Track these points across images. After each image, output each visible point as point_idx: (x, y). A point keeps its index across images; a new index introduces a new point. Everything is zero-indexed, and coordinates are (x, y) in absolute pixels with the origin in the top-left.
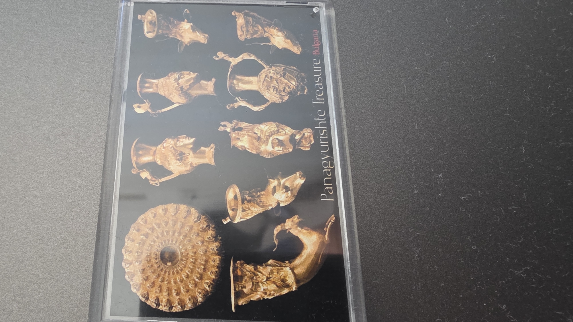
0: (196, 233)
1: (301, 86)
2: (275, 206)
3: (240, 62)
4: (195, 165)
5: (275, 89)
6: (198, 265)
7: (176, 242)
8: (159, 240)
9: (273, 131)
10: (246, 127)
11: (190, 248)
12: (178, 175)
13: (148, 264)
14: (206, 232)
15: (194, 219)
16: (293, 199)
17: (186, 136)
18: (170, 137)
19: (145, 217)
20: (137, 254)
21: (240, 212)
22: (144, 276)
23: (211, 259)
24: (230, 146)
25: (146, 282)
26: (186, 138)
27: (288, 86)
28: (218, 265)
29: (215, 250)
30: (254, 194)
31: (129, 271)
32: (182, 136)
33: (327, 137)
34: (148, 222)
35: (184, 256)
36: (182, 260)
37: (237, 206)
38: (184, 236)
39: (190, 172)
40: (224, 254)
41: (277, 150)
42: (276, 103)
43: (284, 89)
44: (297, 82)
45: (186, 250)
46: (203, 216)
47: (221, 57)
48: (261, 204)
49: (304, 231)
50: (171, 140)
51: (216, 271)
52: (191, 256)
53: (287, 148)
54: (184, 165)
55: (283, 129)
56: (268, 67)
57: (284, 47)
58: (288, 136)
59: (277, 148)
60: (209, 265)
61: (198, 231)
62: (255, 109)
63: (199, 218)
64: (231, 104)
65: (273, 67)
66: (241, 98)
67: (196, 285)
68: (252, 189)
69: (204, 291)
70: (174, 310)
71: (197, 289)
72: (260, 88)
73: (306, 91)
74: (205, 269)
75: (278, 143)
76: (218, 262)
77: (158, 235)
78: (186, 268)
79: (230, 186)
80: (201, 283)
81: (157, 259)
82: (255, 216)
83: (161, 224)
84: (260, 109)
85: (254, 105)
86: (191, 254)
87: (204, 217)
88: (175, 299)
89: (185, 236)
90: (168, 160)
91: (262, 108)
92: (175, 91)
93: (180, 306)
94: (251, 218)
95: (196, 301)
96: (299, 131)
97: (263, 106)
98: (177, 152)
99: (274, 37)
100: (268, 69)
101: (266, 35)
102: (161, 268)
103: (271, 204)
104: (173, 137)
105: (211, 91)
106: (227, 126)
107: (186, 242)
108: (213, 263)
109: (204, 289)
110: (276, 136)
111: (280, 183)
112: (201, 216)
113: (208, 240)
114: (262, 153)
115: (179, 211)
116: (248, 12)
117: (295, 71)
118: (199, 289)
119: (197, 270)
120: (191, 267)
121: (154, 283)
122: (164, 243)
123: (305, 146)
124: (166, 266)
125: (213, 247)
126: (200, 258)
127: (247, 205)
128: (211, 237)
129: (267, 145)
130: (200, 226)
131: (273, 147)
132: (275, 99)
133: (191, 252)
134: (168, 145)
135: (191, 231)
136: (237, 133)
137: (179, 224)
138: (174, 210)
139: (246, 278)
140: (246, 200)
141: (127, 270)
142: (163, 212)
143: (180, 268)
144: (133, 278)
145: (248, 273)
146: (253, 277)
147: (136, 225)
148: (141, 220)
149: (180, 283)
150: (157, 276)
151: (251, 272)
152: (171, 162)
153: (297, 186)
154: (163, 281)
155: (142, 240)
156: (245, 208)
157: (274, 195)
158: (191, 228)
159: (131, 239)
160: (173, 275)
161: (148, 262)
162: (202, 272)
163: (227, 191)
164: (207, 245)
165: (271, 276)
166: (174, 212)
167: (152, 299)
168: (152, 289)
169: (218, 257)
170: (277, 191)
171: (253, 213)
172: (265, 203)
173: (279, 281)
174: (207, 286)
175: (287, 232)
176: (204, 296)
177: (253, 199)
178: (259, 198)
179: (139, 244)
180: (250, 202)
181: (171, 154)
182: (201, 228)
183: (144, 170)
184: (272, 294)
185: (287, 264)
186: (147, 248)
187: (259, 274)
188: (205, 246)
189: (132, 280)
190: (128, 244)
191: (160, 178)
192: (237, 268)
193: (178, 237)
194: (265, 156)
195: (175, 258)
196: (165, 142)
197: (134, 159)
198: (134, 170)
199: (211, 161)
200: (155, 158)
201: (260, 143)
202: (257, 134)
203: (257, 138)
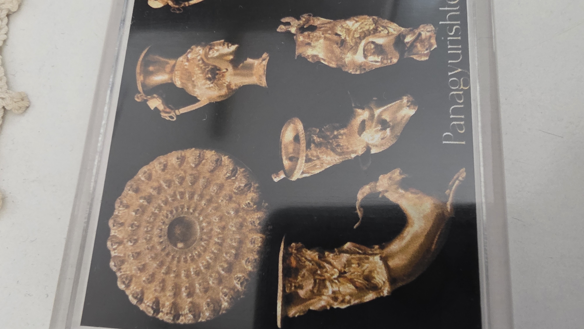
0: (228, 195)
2: (363, 152)
4: (234, 88)
6: (227, 248)
7: (194, 210)
8: (168, 205)
9: (368, 30)
10: (323, 24)
11: (215, 220)
12: (206, 103)
14: (244, 196)
15: (225, 175)
16: (394, 142)
17: (224, 41)
18: (198, 44)
19: (148, 170)
21: (302, 163)
23: (248, 239)
25: (141, 273)
26: (224, 44)
28: (259, 248)
29: (257, 225)
30: (328, 134)
31: (116, 254)
32: (218, 42)
33: (459, 38)
34: (153, 177)
35: (205, 234)
36: (201, 239)
37: (299, 154)
38: (207, 200)
39: (226, 98)
40: (270, 231)
41: (372, 61)
45: (209, 223)
46: (241, 168)
48: (338, 150)
49: (410, 195)
50: (200, 49)
51: (256, 259)
52: (216, 233)
54: (217, 88)
55: (385, 28)
59: (371, 58)
60: (244, 249)
61: (230, 193)
63: (234, 172)
67: (220, 280)
68: (326, 126)
69: (232, 291)
70: (182, 320)
71: (221, 288)
74: (236, 256)
75: (374, 50)
76: (260, 245)
77: (167, 199)
78: (207, 253)
79: (289, 121)
80: (230, 278)
81: (163, 238)
82: (326, 170)
83: (174, 181)
86: (217, 230)
87: (242, 170)
88: (185, 303)
89: (210, 201)
90: (193, 79)
93: (192, 315)
94: (320, 173)
95: (219, 308)
98: (208, 68)
102: (168, 251)
103: (355, 149)
104: (203, 43)
106: (292, 24)
107: (211, 211)
108: (250, 246)
109: (233, 288)
110: (371, 39)
111: (372, 115)
112: (238, 168)
113: (246, 207)
114: (347, 66)
115: (203, 161)
118: (225, 287)
119: (224, 257)
120: (216, 251)
121: (153, 275)
122: (175, 212)
124: (174, 248)
125: (252, 220)
126: (230, 237)
127: (316, 150)
128: (251, 203)
129: (355, 52)
130: (235, 185)
131: (365, 56)
133: (217, 227)
134: (194, 56)
135: (220, 192)
136: (306, 35)
137: (201, 181)
138: (195, 159)
139: (304, 271)
140: (314, 142)
141: (113, 254)
142: (177, 162)
143: (197, 252)
144: (122, 267)
145: (307, 263)
146: (317, 270)
147: (135, 183)
148: (143, 174)
149: (196, 277)
150: (160, 264)
151: (313, 262)
152: (197, 83)
153: (401, 119)
154: (167, 273)
155: (141, 206)
156: (312, 155)
157: (362, 136)
158: (220, 187)
159: (124, 205)
160: (185, 264)
161: (147, 242)
162: (232, 259)
163: (283, 128)
164: (243, 216)
165: (346, 270)
166: (196, 161)
167: (147, 302)
168: (149, 285)
169: (261, 235)
170: (367, 128)
171: (324, 164)
172: (345, 147)
173: (361, 278)
174: (238, 284)
175: (380, 196)
176: (232, 300)
177: (326, 142)
178: (337, 140)
179: (136, 212)
180: (321, 147)
181: (199, 70)
182: (237, 188)
183: (155, 95)
184: (346, 301)
185: (376, 250)
186: (148, 219)
187: (327, 265)
188: (241, 217)
189: (119, 269)
190: (119, 213)
191: (178, 109)
192: (291, 254)
193: (198, 203)
195: (191, 236)
196: (190, 52)
197: (140, 79)
198: (139, 95)
199: (261, 80)
200: (173, 77)
201: (345, 50)
202: (339, 35)
203: (340, 42)
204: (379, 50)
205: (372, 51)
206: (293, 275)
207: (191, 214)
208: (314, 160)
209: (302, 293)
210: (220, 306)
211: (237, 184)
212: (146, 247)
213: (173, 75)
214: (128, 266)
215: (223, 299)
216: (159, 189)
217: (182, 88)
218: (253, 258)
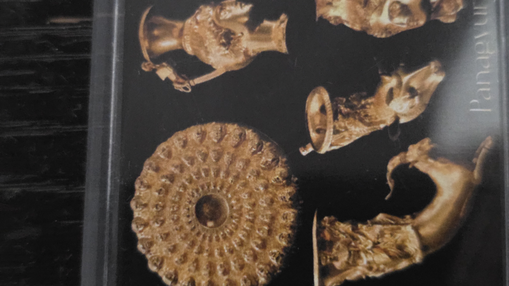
0: (255, 171)
2: (391, 122)
4: (251, 54)
6: (259, 225)
7: (221, 188)
8: (193, 183)
11: (244, 196)
12: (223, 73)
13: (175, 224)
14: (272, 172)
15: (250, 149)
16: (422, 111)
19: (167, 147)
21: (330, 135)
22: (170, 245)
23: (280, 215)
24: (315, 18)
25: (173, 254)
26: (236, 4)
28: (292, 224)
29: (288, 200)
30: (355, 103)
34: (173, 155)
35: (235, 211)
36: (232, 217)
37: (326, 125)
38: (234, 176)
39: (245, 66)
40: (302, 205)
41: (398, 24)
45: (238, 200)
46: (267, 142)
48: (367, 121)
49: (439, 165)
51: (289, 234)
52: (246, 210)
53: (416, 19)
54: (233, 55)
60: (277, 225)
61: (257, 168)
63: (260, 147)
67: (255, 257)
68: (353, 95)
69: (268, 267)
71: (256, 264)
74: (270, 232)
75: (400, 11)
76: (292, 220)
77: (191, 177)
78: (240, 230)
79: (313, 90)
80: (265, 254)
81: (191, 217)
83: (196, 158)
86: (247, 207)
87: (269, 144)
89: (237, 178)
90: (206, 45)
94: (349, 145)
95: (256, 284)
98: (221, 31)
102: (198, 231)
103: (384, 119)
107: (238, 188)
108: (282, 221)
109: (269, 264)
111: (400, 83)
112: (264, 142)
113: (275, 183)
114: (371, 29)
115: (226, 136)
118: (261, 263)
119: (256, 233)
120: (248, 228)
121: (185, 256)
122: (201, 190)
123: (447, 14)
124: (205, 227)
125: (283, 195)
126: (262, 214)
127: (343, 121)
128: (280, 178)
129: (380, 14)
130: (262, 160)
131: (391, 18)
133: (247, 204)
134: (204, 18)
135: (247, 168)
137: (226, 158)
138: (217, 134)
139: (338, 244)
140: (341, 112)
141: (140, 236)
142: (198, 137)
143: (228, 230)
144: (152, 249)
145: (341, 236)
146: (351, 242)
147: (154, 161)
148: (161, 151)
149: (230, 255)
150: (191, 244)
151: (347, 235)
153: (430, 86)
154: (200, 252)
155: (164, 185)
156: (340, 127)
157: (390, 105)
158: (246, 163)
159: (145, 185)
160: (217, 243)
161: (175, 222)
162: (265, 235)
163: (308, 98)
164: (273, 191)
165: (380, 240)
166: (217, 136)
167: (183, 282)
168: (182, 266)
169: (292, 210)
170: (395, 96)
171: (353, 136)
172: (373, 117)
173: (394, 247)
174: (273, 259)
175: (410, 167)
176: (269, 275)
177: (353, 112)
178: (364, 110)
179: (160, 192)
180: (348, 118)
182: (264, 163)
183: (164, 64)
184: (381, 269)
185: (407, 219)
186: (173, 199)
187: (360, 237)
188: (271, 193)
189: (149, 251)
190: (140, 193)
192: (324, 228)
193: (225, 180)
194: (377, 35)
195: (221, 214)
196: (198, 13)
197: (144, 44)
198: (146, 64)
199: (281, 46)
200: (183, 43)
201: (369, 11)
203: (363, 2)
204: (405, 10)
205: (398, 12)
206: (328, 248)
207: (219, 191)
208: (342, 132)
209: (337, 265)
210: (257, 282)
211: (264, 159)
212: (174, 227)
213: (183, 40)
214: (157, 247)
215: (260, 274)
216: (182, 168)
218: (286, 234)
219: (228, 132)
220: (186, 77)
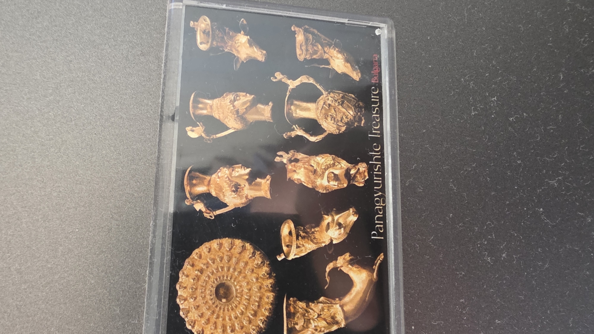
0: (251, 269)
1: (359, 116)
2: (329, 243)
3: (298, 85)
4: (250, 198)
5: (333, 119)
6: (253, 302)
7: (231, 279)
8: (214, 275)
9: (329, 164)
10: (303, 158)
11: (244, 284)
12: (233, 208)
13: (203, 300)
14: (261, 269)
15: (248, 256)
16: (346, 237)
17: (242, 166)
18: (225, 166)
19: (199, 252)
20: (192, 289)
21: (294, 249)
22: (199, 313)
23: (265, 296)
24: (286, 179)
25: (201, 319)
26: (241, 168)
27: (346, 115)
28: (272, 302)
29: (269, 287)
30: (309, 230)
31: (184, 307)
32: (238, 165)
33: (380, 173)
34: (203, 257)
35: (239, 293)
36: (237, 297)
37: (292, 243)
38: (238, 272)
39: (246, 205)
40: (278, 291)
41: (332, 185)
42: (333, 133)
43: (342, 118)
44: (355, 111)
45: (241, 286)
47: (279, 79)
48: (315, 241)
49: (354, 269)
50: (226, 170)
51: (270, 308)
52: (245, 293)
53: (342, 183)
54: (239, 197)
55: (339, 163)
56: (327, 93)
57: (343, 71)
58: (344, 170)
59: (332, 183)
60: (263, 302)
61: (252, 267)
62: (313, 139)
63: (254, 254)
64: (289, 133)
65: (331, 93)
66: (298, 126)
67: (250, 322)
68: (307, 226)
69: (258, 328)
71: (251, 326)
72: (318, 116)
73: (363, 122)
74: (259, 306)
76: (272, 299)
77: (213, 271)
78: (241, 305)
79: (285, 221)
80: (256, 320)
81: (212, 296)
82: (309, 253)
83: (216, 259)
84: (317, 139)
85: (311, 135)
86: (246, 291)
87: (259, 252)
89: (240, 272)
90: (223, 191)
91: (319, 138)
92: (230, 114)
94: (305, 255)
96: (354, 165)
97: (319, 136)
98: (233, 183)
99: (333, 60)
100: (326, 95)
101: (326, 56)
102: (216, 304)
103: (324, 240)
104: (228, 166)
105: (267, 116)
106: (284, 157)
107: (241, 279)
108: (266, 300)
109: (258, 326)
110: (331, 170)
111: (333, 220)
112: (256, 251)
113: (262, 276)
114: (318, 187)
115: (234, 247)
116: (308, 28)
117: (353, 100)
118: (253, 325)
119: (251, 307)
120: (246, 304)
121: (208, 320)
122: (218, 279)
123: (359, 181)
124: (220, 302)
125: (267, 284)
126: (254, 295)
127: (302, 241)
128: (265, 273)
129: (322, 179)
130: (255, 263)
131: (329, 182)
132: (332, 129)
133: (246, 289)
134: (223, 175)
135: (246, 267)
136: (293, 165)
137: (234, 260)
138: (229, 245)
139: (298, 314)
140: (300, 235)
141: (181, 307)
142: (217, 247)
143: (234, 305)
144: (188, 315)
145: (300, 310)
146: (305, 314)
147: (191, 260)
148: (195, 254)
149: (235, 320)
150: (212, 312)
152: (226, 193)
153: (350, 223)
155: (197, 275)
156: (300, 244)
157: (328, 232)
158: (246, 263)
159: (185, 275)
160: (228, 312)
162: (256, 308)
163: (282, 226)
165: (321, 313)
166: (229, 247)
168: (207, 326)
169: (272, 293)
170: (330, 227)
171: (307, 250)
172: (318, 239)
173: (329, 317)
174: (261, 323)
175: (339, 269)
177: (307, 235)
178: (313, 234)
179: (194, 279)
180: (305, 238)
181: (226, 184)
182: (256, 265)
183: (198, 201)
184: (322, 331)
185: (337, 301)
186: (202, 284)
187: (311, 311)
188: (260, 282)
189: (187, 317)
190: (182, 280)
191: (215, 211)
192: (290, 304)
193: (233, 274)
194: (321, 191)
195: (230, 294)
196: (219, 172)
197: (187, 189)
198: (188, 201)
199: (267, 194)
200: (210, 189)
201: (316, 177)
202: (313, 166)
203: (313, 171)
204: (336, 178)
205: (333, 178)
206: (292, 317)
208: (301, 247)
209: (297, 327)
211: (256, 262)
213: (210, 187)
214: (192, 314)
216: (207, 265)
217: (217, 197)
218: (268, 308)
219: (236, 245)
220: (211, 210)
